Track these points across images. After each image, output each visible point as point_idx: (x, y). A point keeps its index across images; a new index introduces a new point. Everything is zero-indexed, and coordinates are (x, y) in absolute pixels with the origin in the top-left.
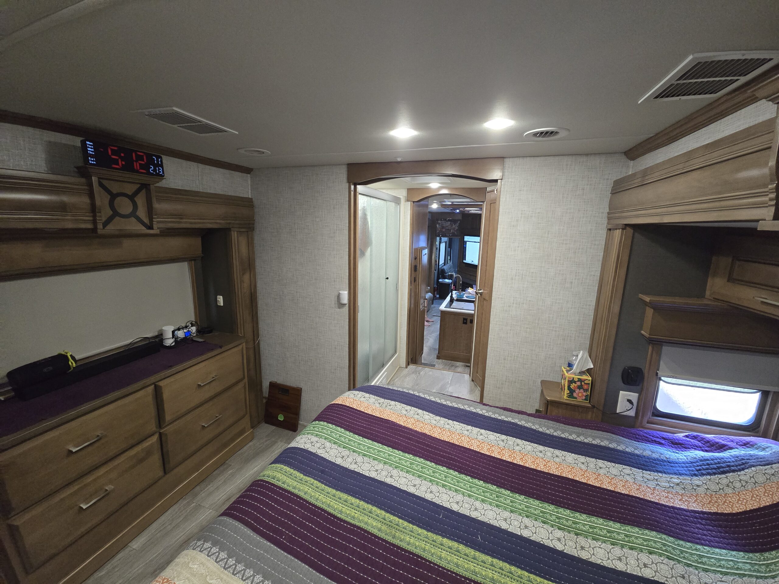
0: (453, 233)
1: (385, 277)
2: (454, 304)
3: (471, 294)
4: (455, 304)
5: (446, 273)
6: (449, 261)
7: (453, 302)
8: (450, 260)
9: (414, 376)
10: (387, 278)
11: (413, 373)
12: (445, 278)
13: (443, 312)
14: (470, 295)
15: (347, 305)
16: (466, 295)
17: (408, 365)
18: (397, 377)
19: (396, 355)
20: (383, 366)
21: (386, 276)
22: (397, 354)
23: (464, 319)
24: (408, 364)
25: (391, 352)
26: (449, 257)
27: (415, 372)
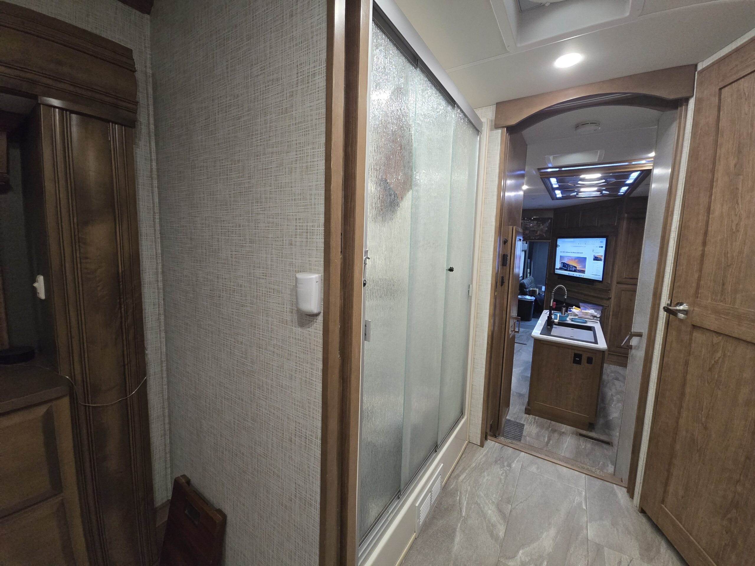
0: (540, 235)
1: (446, 267)
2: (553, 329)
3: (577, 315)
4: (556, 330)
5: (526, 289)
6: (528, 275)
7: (552, 327)
8: (530, 273)
9: (497, 470)
10: (451, 270)
11: (496, 462)
12: (526, 294)
13: (537, 341)
14: (577, 317)
15: (320, 318)
16: (570, 317)
17: (486, 439)
18: (464, 469)
19: (463, 421)
20: (436, 448)
21: (447, 265)
22: (465, 418)
23: (576, 355)
24: (485, 437)
25: (453, 414)
26: (529, 270)
27: (499, 460)
